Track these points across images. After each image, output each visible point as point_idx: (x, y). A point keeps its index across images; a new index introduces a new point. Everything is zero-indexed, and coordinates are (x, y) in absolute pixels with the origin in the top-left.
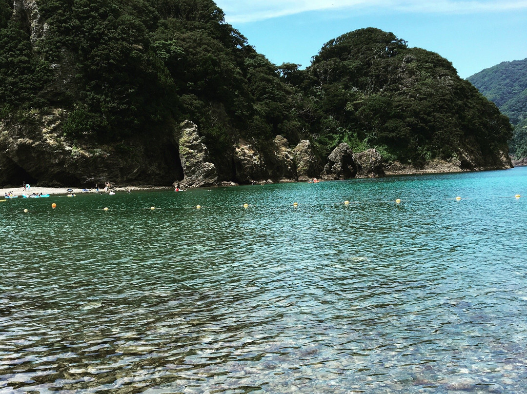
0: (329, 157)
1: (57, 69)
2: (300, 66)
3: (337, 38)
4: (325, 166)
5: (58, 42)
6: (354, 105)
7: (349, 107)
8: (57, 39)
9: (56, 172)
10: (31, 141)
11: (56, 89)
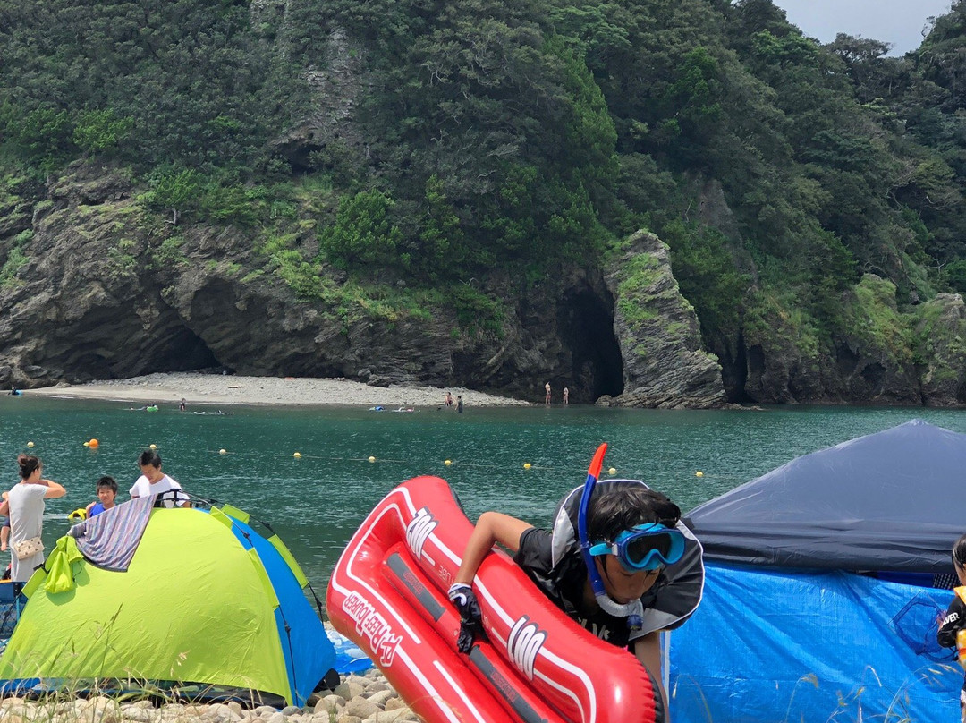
1: (317, 86)
9: (288, 354)
10: (236, 269)
11: (311, 136)
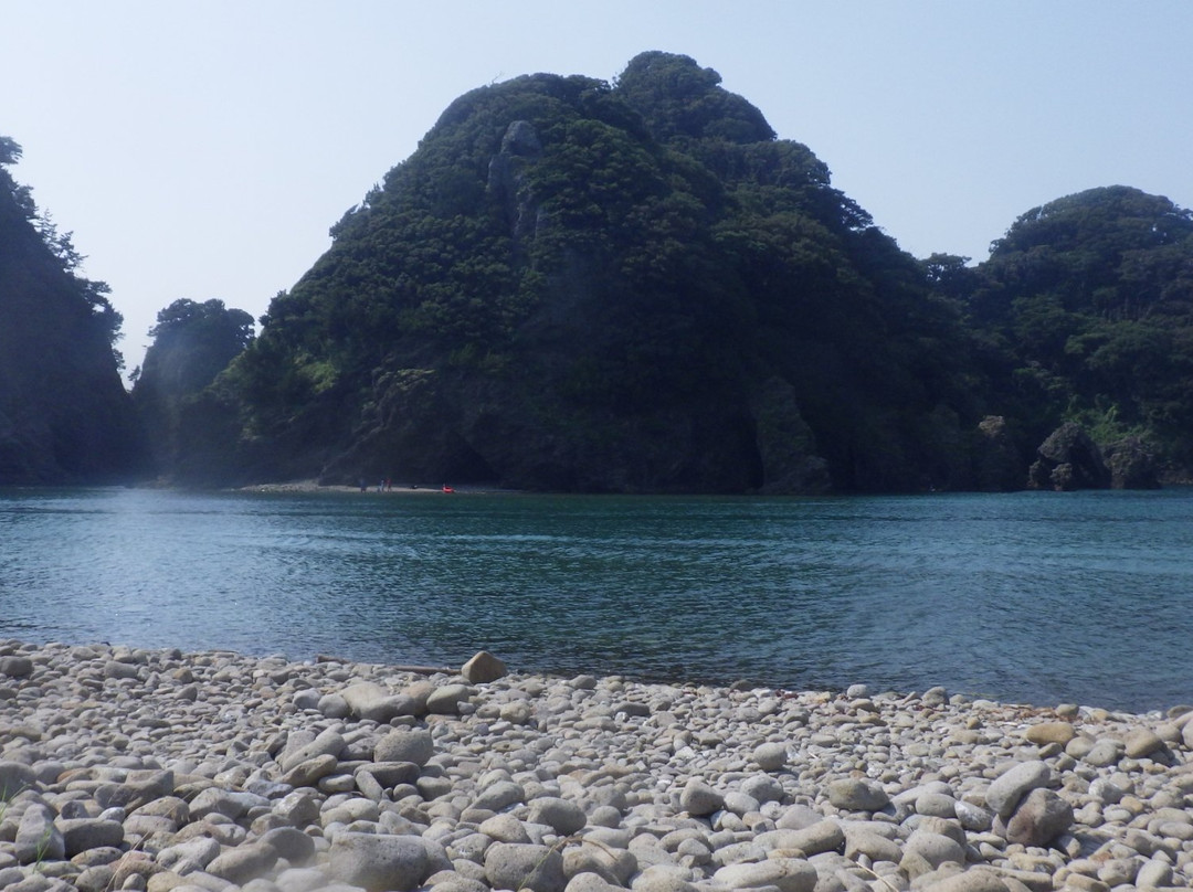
0: (1041, 449)
2: (969, 259)
3: (1046, 206)
4: (1031, 467)
5: (562, 240)
6: (1084, 342)
7: (1073, 345)
8: (559, 235)
